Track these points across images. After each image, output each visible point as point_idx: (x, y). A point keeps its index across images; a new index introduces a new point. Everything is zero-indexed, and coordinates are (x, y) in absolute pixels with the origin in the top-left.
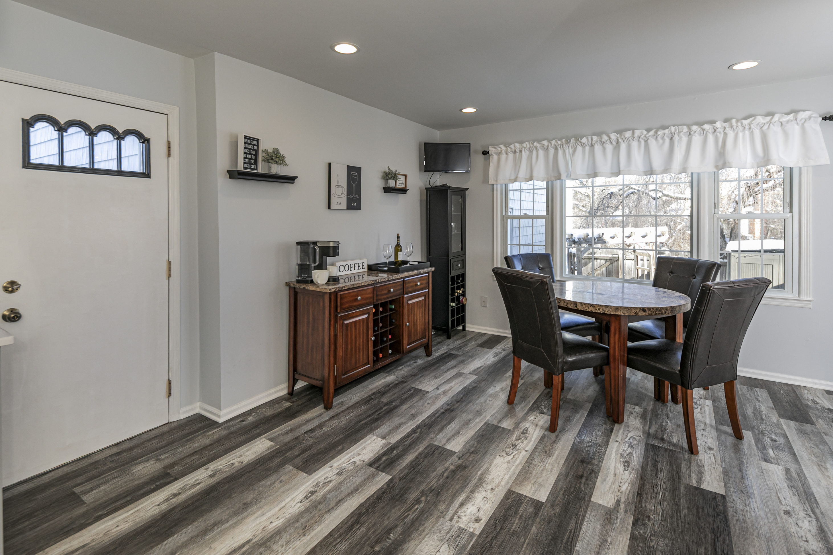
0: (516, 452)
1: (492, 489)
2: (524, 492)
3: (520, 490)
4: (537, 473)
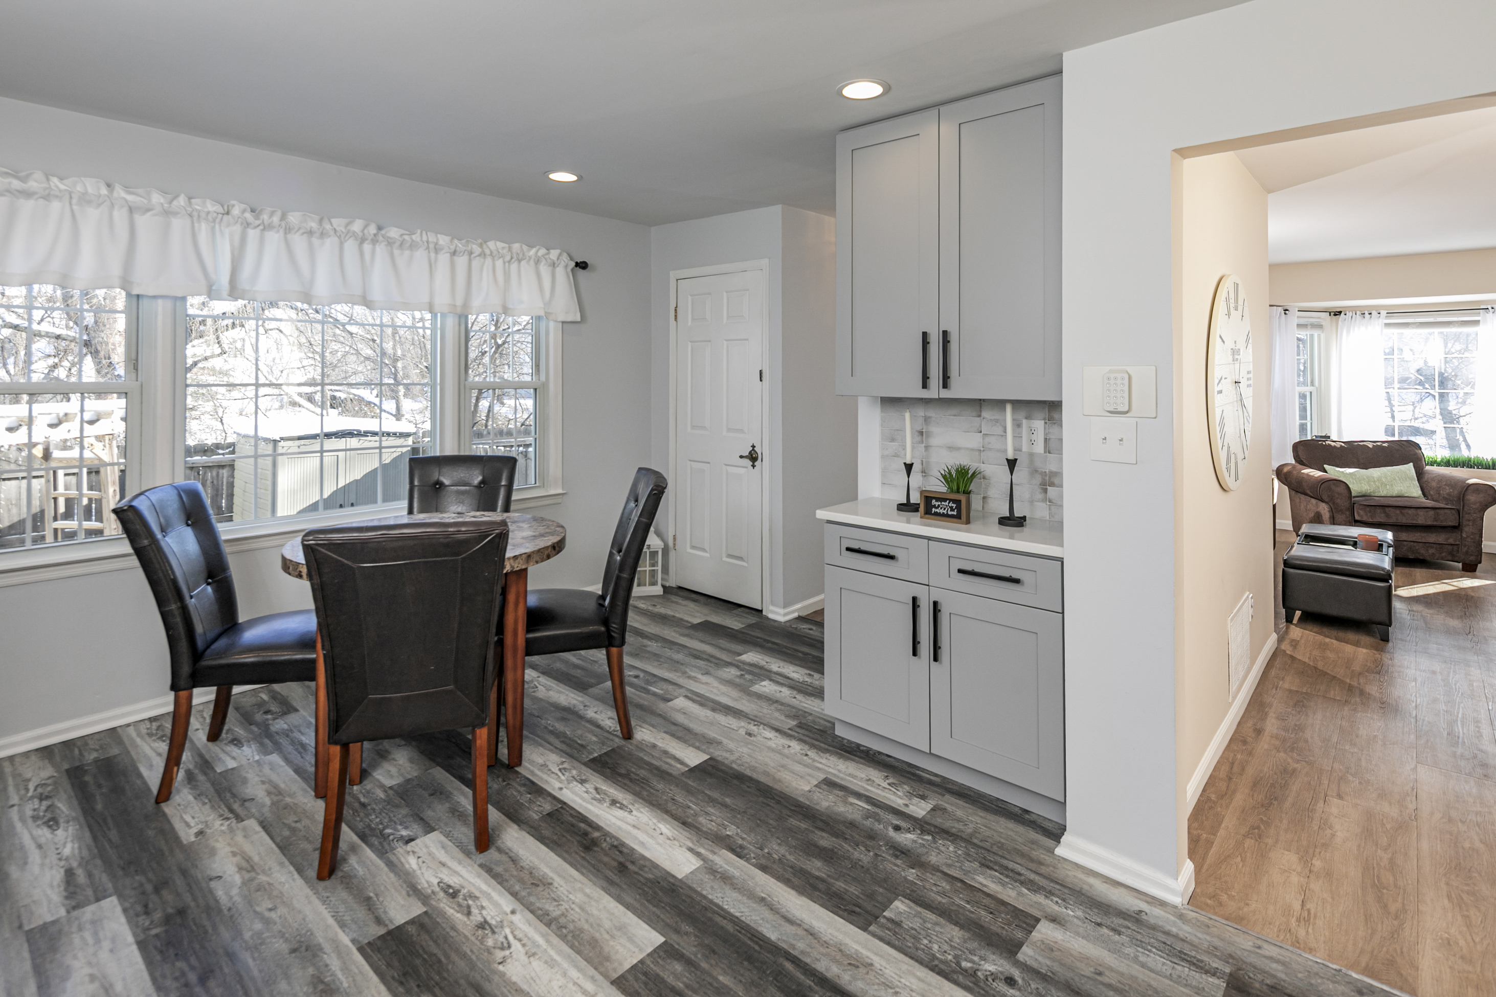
0: (507, 931)
2: (629, 960)
3: (621, 964)
4: (587, 921)
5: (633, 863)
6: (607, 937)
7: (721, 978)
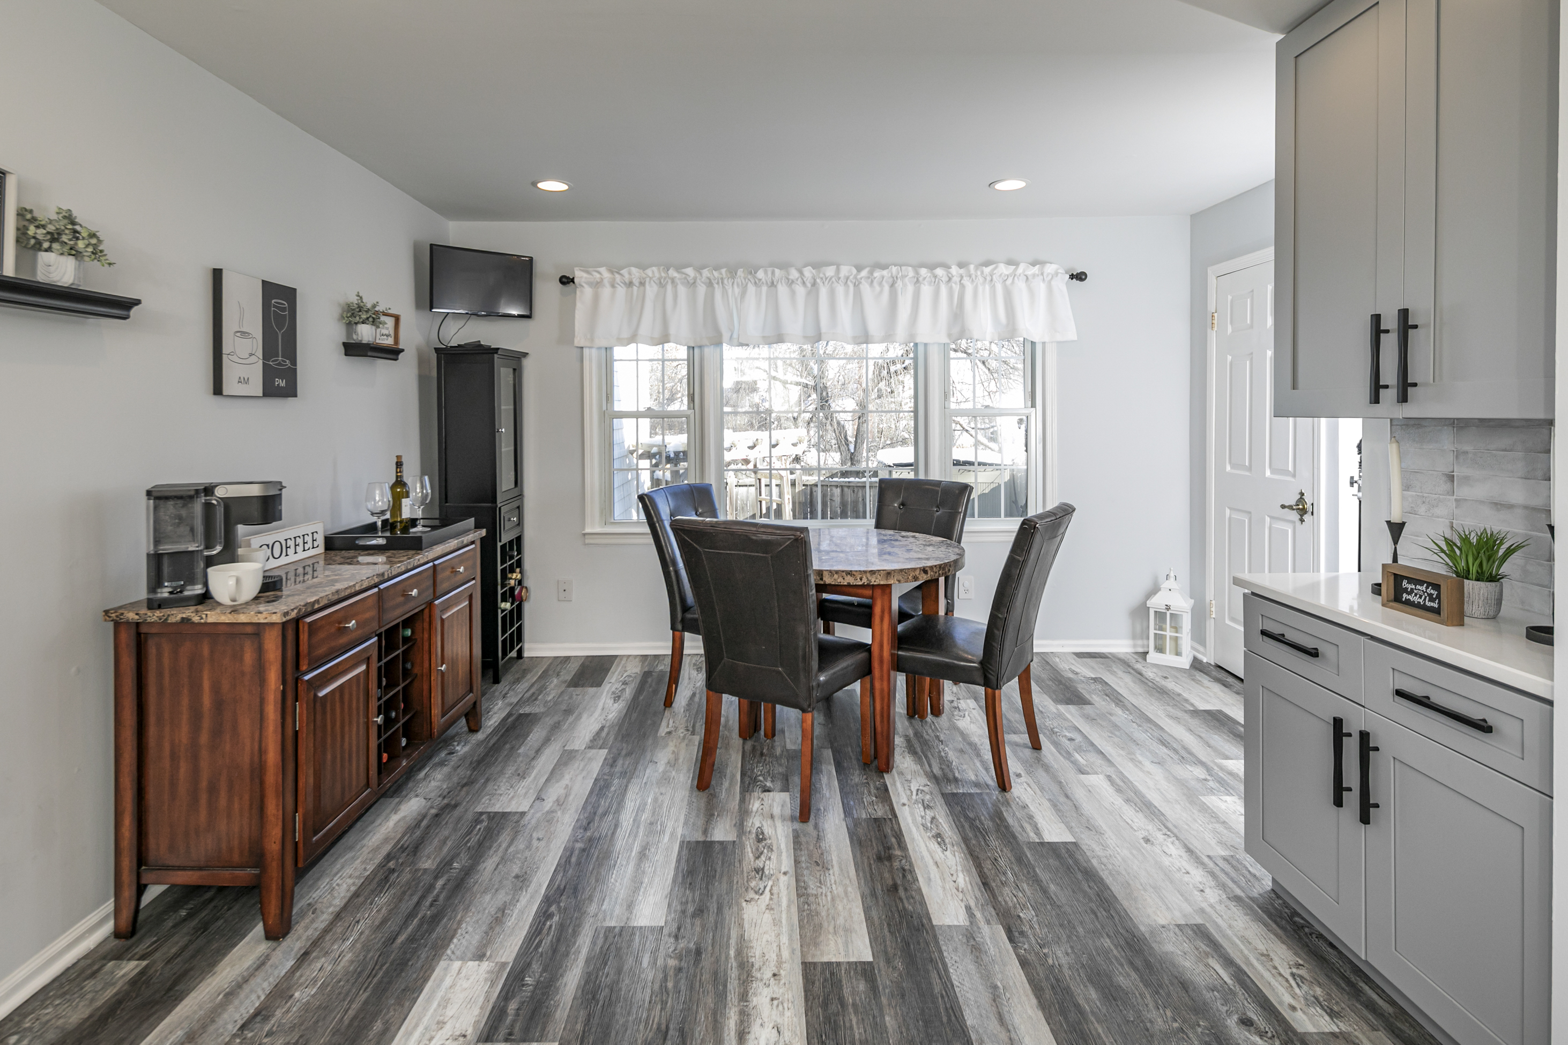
0: (770, 883)
1: (774, 975)
2: (830, 956)
3: (822, 955)
4: (828, 909)
5: (906, 890)
6: (831, 929)
7: (887, 1018)
